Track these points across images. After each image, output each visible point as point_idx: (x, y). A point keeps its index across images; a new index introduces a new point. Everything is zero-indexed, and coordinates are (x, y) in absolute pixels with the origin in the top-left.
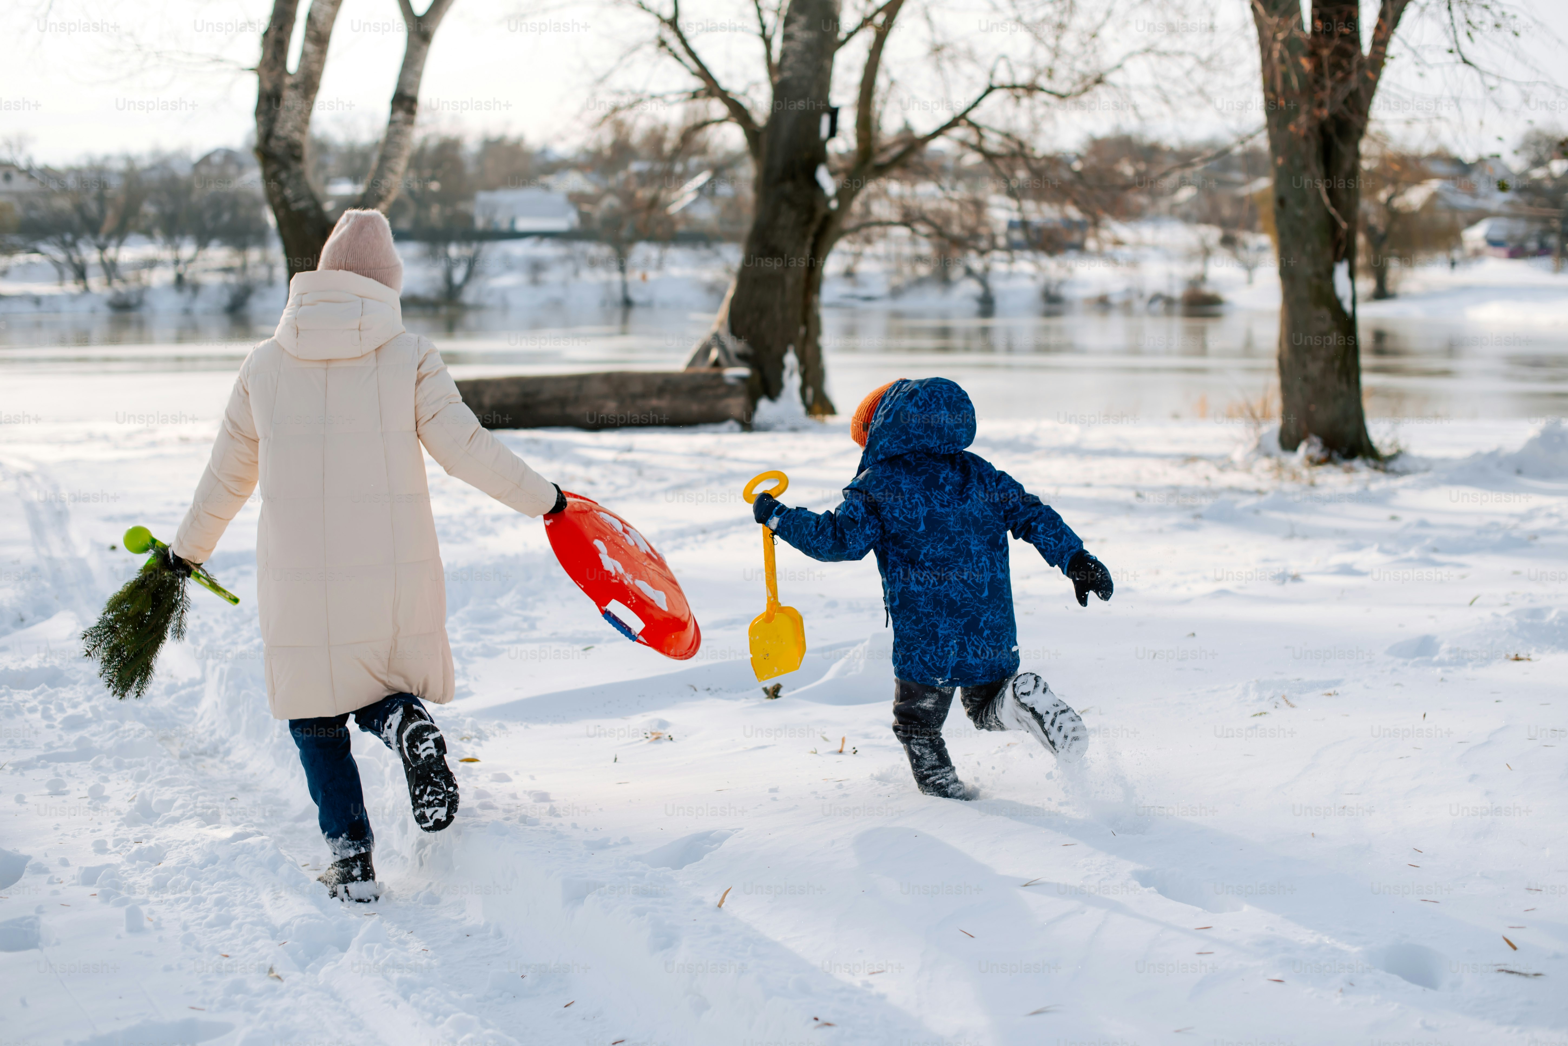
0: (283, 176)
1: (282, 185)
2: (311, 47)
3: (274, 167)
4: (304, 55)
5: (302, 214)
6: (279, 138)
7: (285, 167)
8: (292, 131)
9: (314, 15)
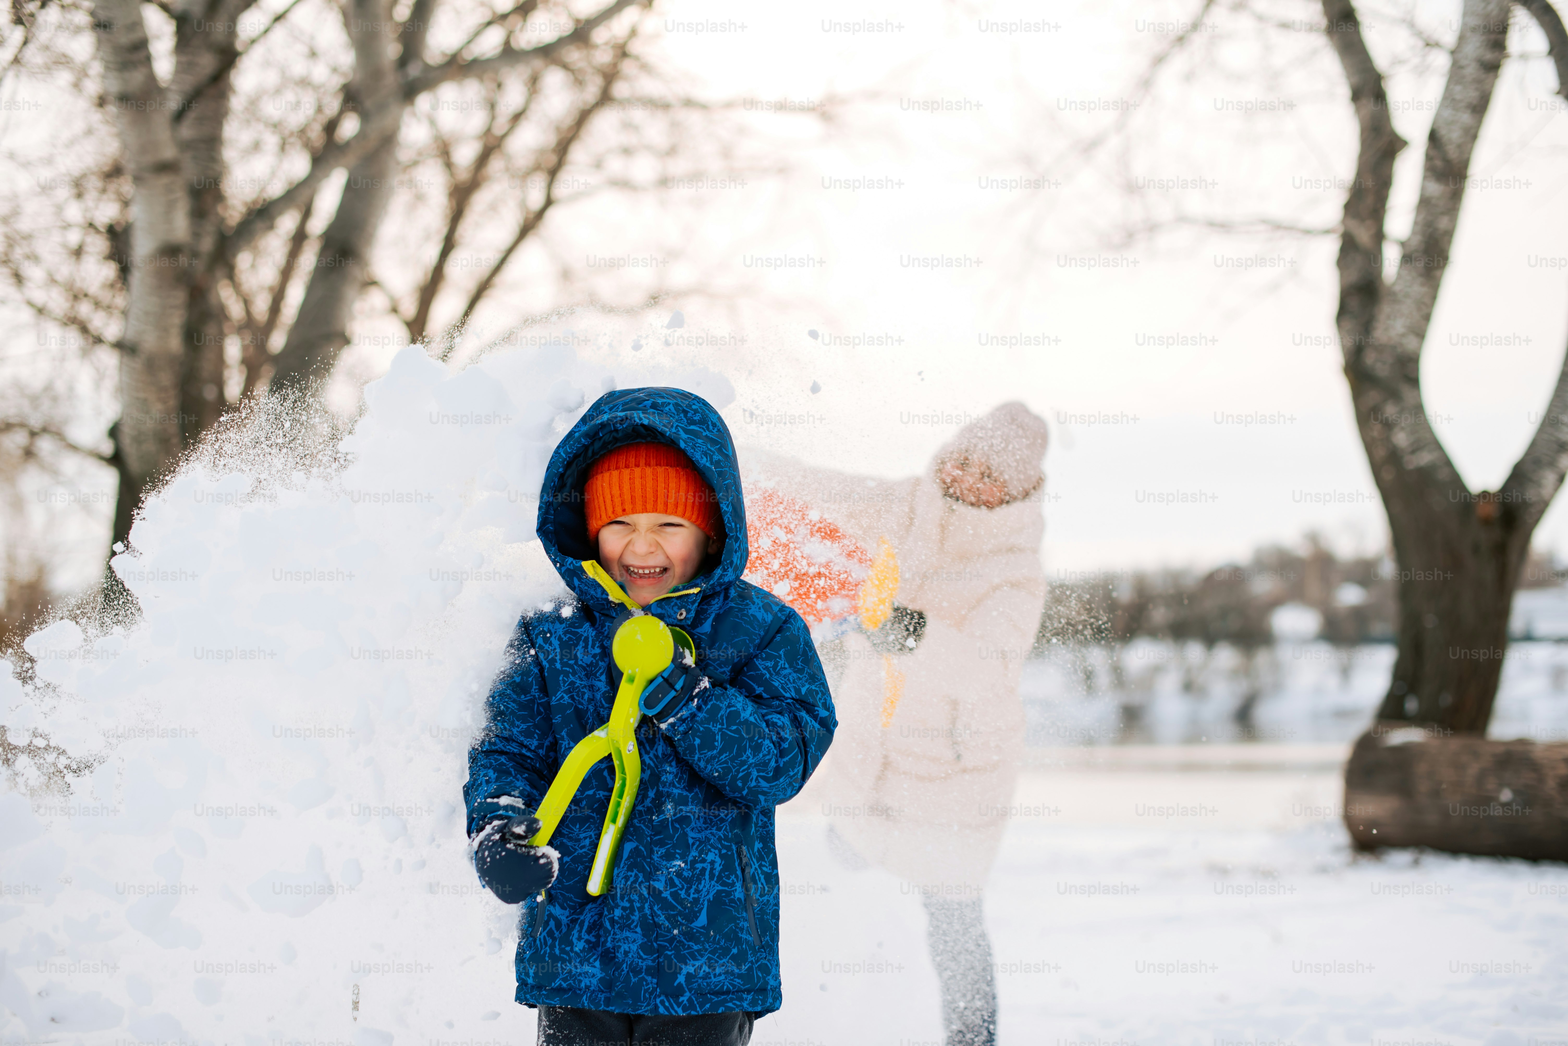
0: (1390, 410)
1: (1388, 426)
2: (1435, 189)
3: (1373, 396)
4: (1424, 203)
5: (1425, 475)
6: (1380, 349)
7: (1394, 395)
8: (1403, 335)
9: (1443, 132)
